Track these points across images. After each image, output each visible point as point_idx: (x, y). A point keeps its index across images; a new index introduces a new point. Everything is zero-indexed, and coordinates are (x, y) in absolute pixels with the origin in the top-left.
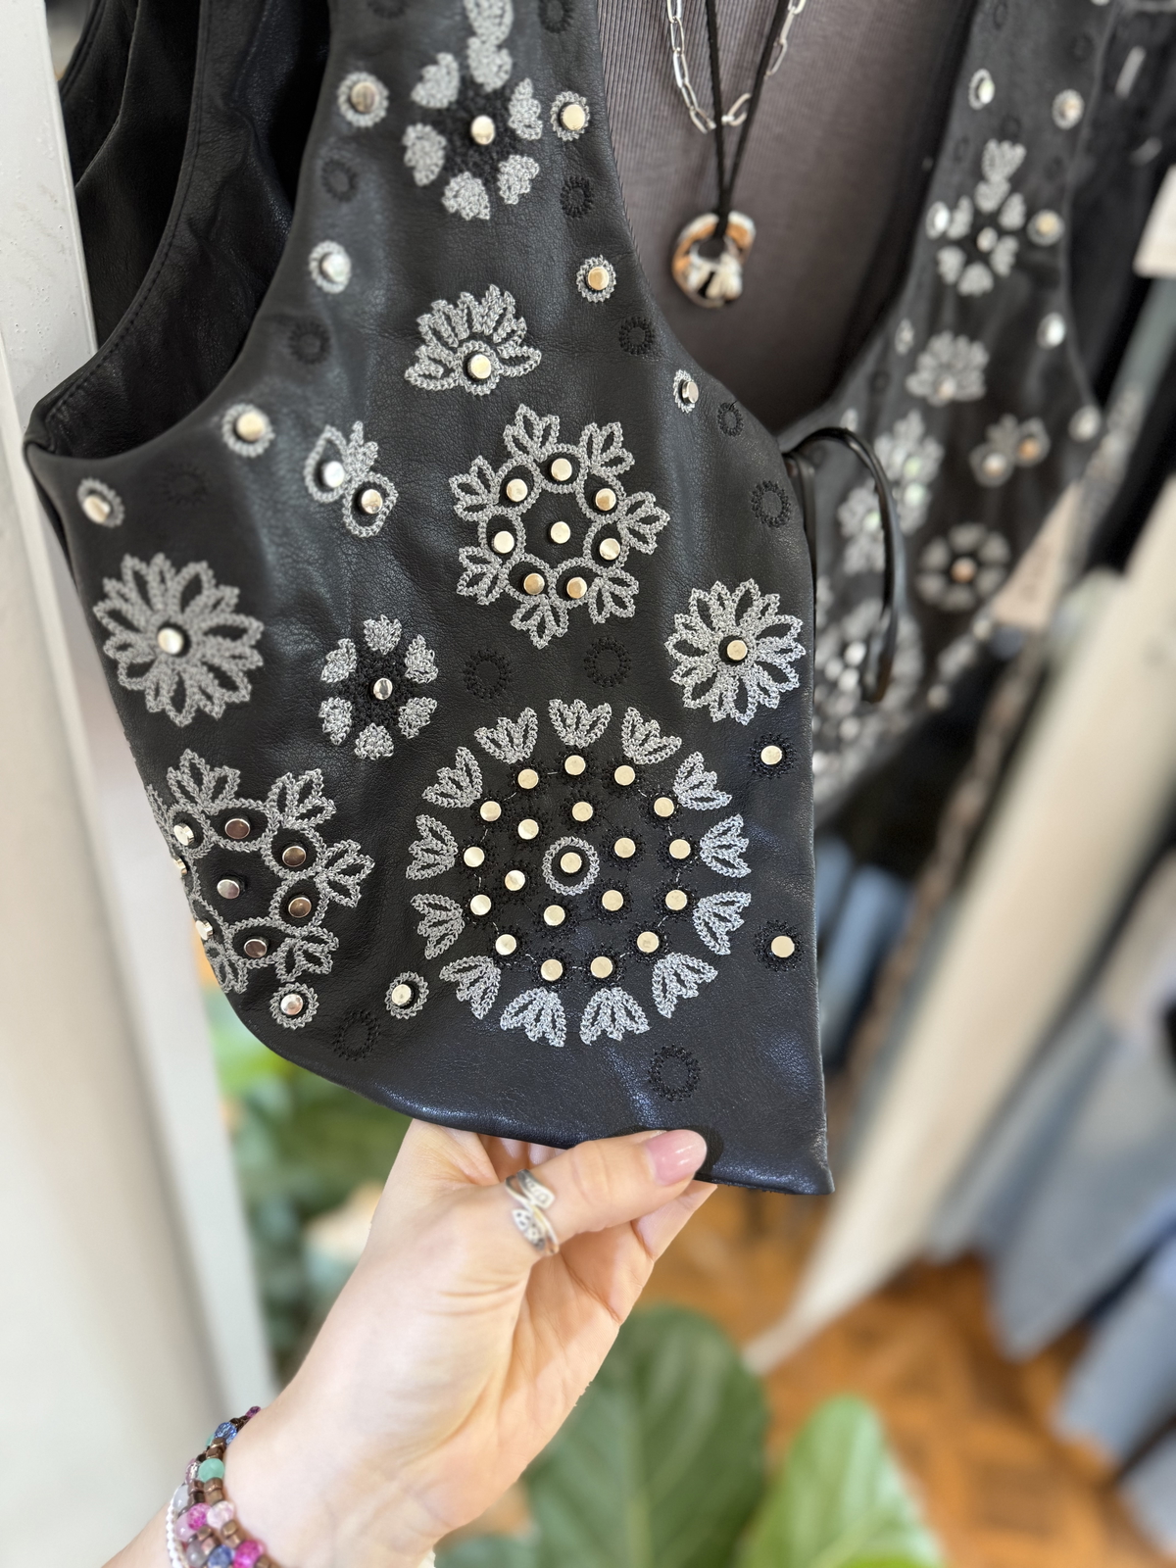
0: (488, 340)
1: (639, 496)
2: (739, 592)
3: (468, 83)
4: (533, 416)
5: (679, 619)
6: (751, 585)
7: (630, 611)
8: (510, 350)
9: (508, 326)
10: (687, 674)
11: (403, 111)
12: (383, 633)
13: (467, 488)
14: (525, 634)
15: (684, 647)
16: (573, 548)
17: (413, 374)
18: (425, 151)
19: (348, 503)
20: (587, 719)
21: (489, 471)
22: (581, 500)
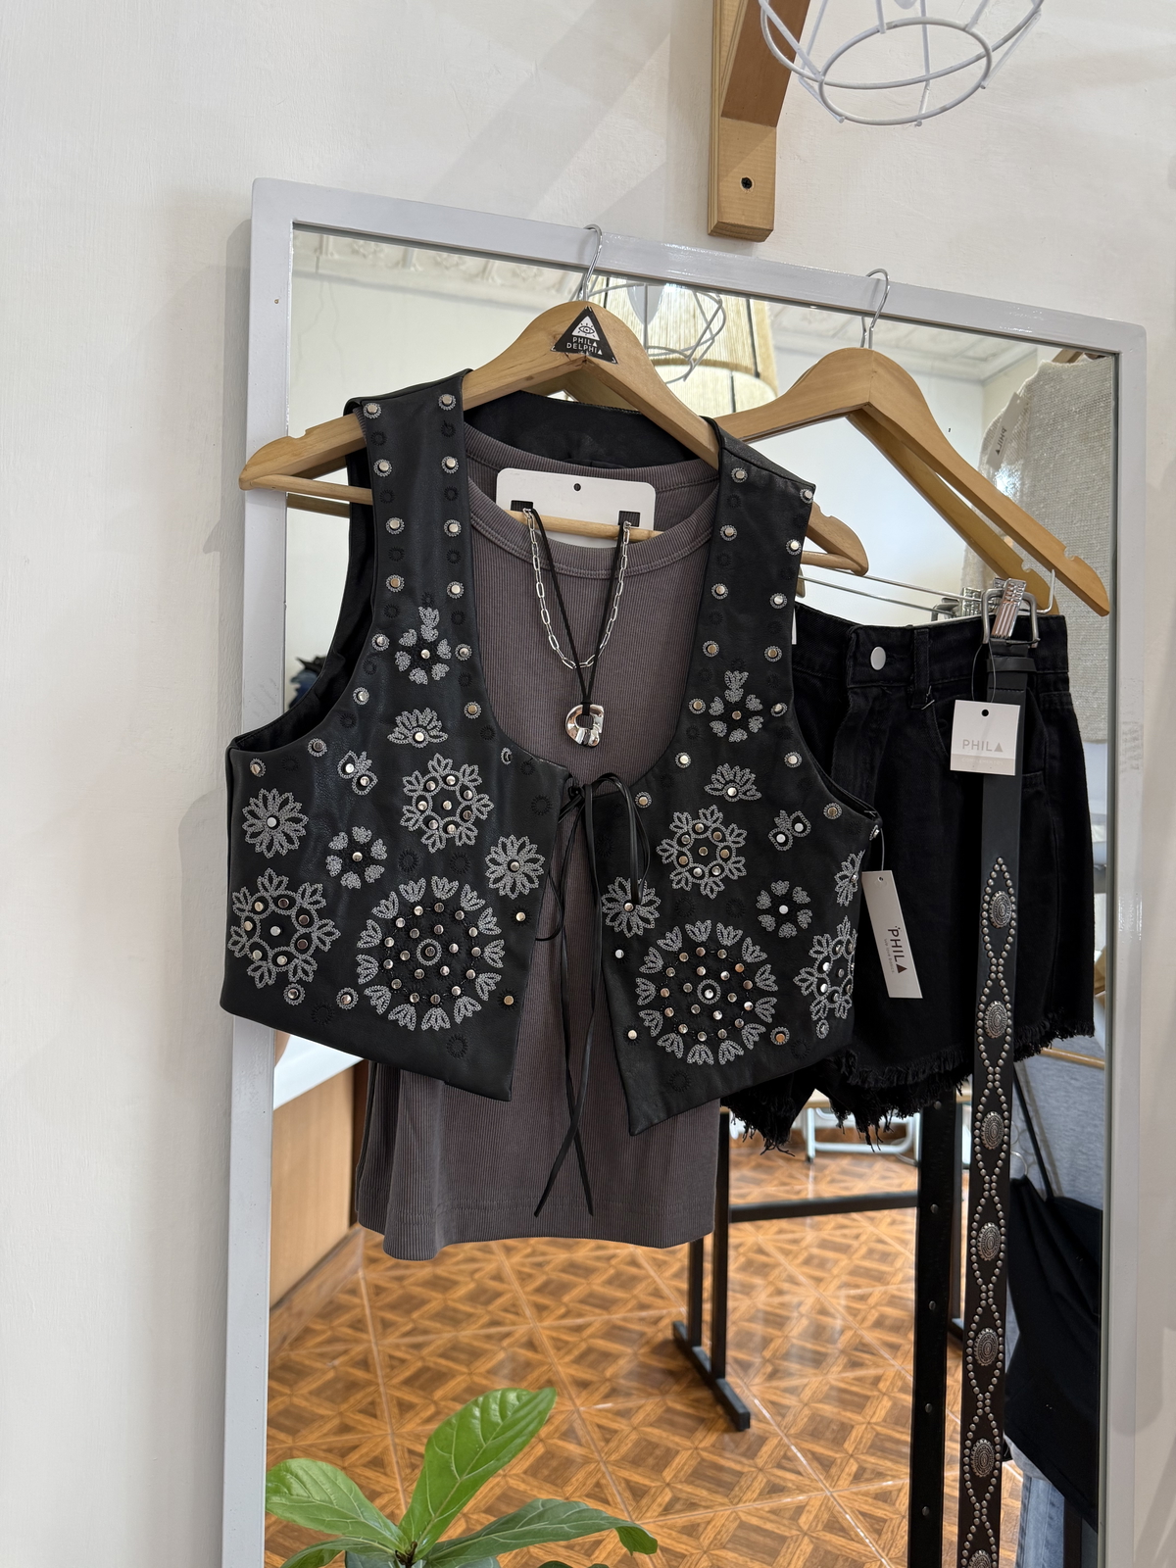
0: (425, 728)
1: (482, 795)
2: (521, 841)
3: (420, 638)
4: (441, 758)
5: (493, 849)
6: (526, 838)
7: (473, 842)
8: (434, 733)
9: (433, 724)
10: (493, 872)
11: (395, 646)
12: (362, 834)
13: (410, 783)
14: (426, 846)
15: (493, 861)
16: (452, 813)
17: (391, 737)
18: (403, 661)
19: (355, 780)
20: (447, 887)
21: (420, 777)
22: (458, 794)
